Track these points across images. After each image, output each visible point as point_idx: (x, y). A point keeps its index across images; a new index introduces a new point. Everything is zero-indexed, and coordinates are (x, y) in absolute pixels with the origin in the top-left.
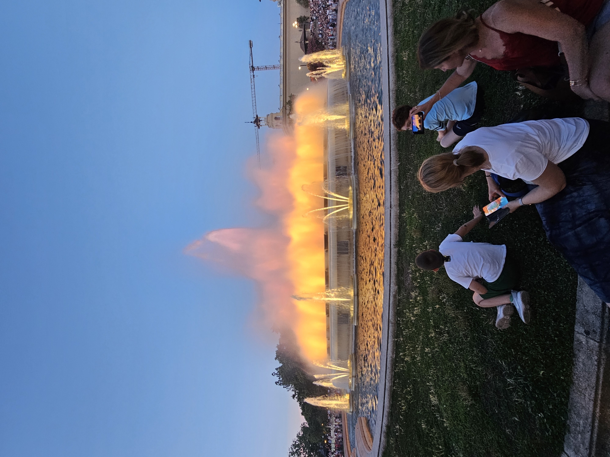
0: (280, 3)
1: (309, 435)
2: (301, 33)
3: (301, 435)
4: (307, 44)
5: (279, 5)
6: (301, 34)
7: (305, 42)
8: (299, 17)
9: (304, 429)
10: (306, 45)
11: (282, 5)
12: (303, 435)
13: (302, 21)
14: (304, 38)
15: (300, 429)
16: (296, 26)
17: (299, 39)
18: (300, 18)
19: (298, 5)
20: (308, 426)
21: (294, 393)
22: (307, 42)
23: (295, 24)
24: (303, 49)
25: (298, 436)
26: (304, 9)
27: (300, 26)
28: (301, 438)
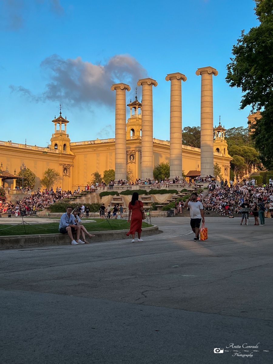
2: (13, 173)
5: (47, 145)
11: (46, 150)
18: (30, 173)
19: (45, 172)
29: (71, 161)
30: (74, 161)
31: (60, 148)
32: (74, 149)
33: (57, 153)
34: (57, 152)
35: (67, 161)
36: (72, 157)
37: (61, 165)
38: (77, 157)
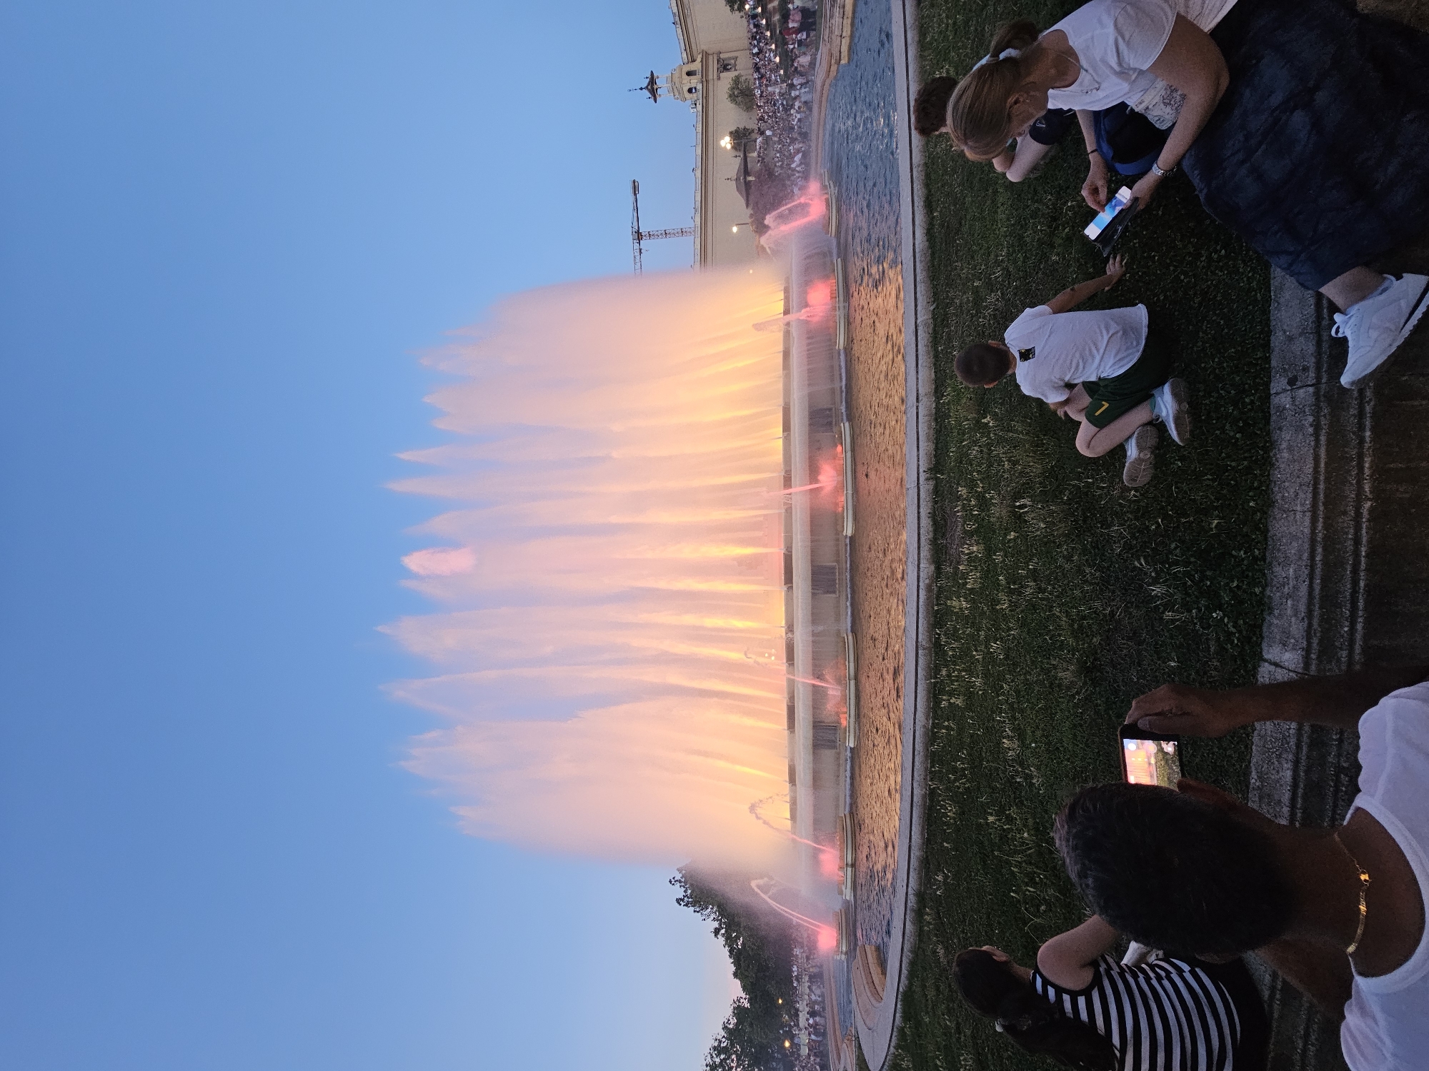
0: (696, 104)
1: (751, 1025)
2: (738, 160)
3: (731, 1026)
4: (750, 181)
5: (692, 108)
6: (736, 164)
7: (745, 178)
8: (733, 129)
9: (739, 1011)
10: (747, 184)
11: (699, 107)
12: (736, 1024)
13: (741, 138)
14: (745, 171)
15: (730, 1011)
16: (729, 147)
17: (733, 174)
18: (736, 130)
19: (733, 105)
20: (747, 1005)
21: (716, 924)
22: (750, 178)
23: (726, 142)
24: (741, 193)
25: (725, 1028)
26: (745, 114)
27: (735, 147)
28: (732, 1034)
29: (711, 57)
30: (710, 52)
31: (694, 81)
32: (692, 56)
33: (701, 87)
34: (699, 87)
35: (713, 66)
36: (706, 55)
37: (719, 78)
38: (704, 47)
